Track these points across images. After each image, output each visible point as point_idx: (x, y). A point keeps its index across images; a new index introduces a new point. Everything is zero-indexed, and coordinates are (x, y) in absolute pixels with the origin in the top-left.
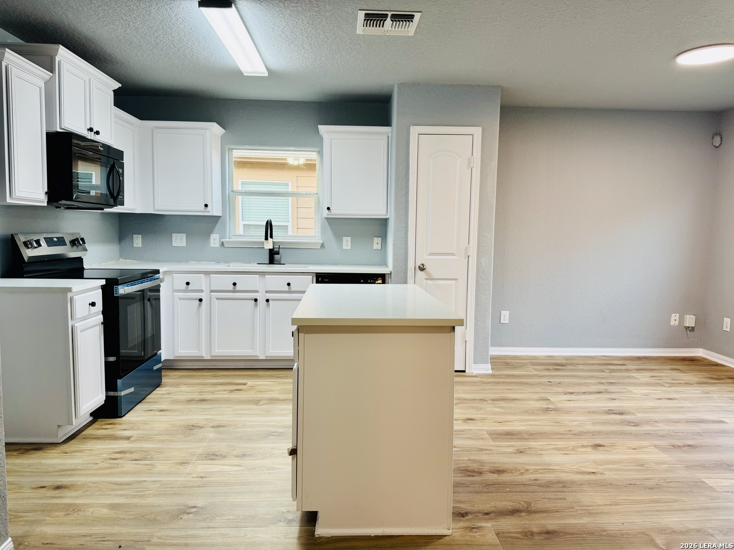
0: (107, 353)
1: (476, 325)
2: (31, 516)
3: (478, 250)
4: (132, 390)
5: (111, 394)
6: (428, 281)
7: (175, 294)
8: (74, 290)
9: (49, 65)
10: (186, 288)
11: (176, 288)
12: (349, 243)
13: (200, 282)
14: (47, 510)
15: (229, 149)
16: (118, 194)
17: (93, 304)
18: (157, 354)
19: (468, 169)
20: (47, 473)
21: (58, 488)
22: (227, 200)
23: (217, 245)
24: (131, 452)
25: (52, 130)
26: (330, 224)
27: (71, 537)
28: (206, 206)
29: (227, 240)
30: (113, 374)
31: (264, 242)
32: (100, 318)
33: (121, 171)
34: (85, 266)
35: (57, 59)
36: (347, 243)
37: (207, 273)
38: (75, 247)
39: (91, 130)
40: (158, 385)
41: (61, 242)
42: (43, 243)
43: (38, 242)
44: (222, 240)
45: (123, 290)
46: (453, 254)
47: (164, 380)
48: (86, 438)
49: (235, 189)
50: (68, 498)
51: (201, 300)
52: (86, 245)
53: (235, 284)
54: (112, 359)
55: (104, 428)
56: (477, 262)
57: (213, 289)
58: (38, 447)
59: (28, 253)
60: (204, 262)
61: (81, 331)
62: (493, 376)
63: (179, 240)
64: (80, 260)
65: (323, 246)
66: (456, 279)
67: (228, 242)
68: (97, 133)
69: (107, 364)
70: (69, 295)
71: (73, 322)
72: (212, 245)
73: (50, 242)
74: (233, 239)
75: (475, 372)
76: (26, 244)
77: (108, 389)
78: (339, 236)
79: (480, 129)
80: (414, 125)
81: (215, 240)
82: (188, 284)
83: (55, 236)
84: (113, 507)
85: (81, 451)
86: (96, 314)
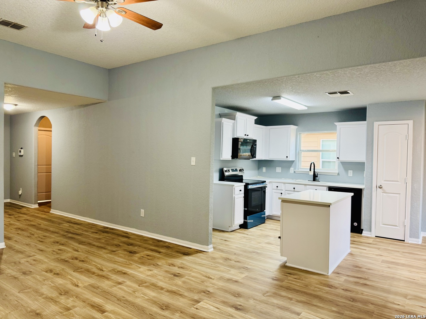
0: (245, 207)
1: (411, 218)
2: (218, 244)
3: (412, 180)
4: (252, 221)
5: (246, 221)
6: (384, 194)
7: (273, 190)
8: (235, 186)
9: (234, 119)
10: (277, 188)
11: (273, 188)
12: (352, 173)
13: (281, 186)
14: (222, 244)
15: (300, 133)
16: (254, 154)
17: (241, 191)
18: (264, 211)
19: (406, 140)
20: (224, 237)
21: (225, 240)
22: (298, 153)
23: (293, 172)
24: (247, 238)
25: (234, 137)
26: (342, 164)
27: (225, 250)
28: (287, 157)
29: (297, 170)
30: (246, 214)
31: (309, 172)
32: (243, 195)
33: (255, 147)
34: (243, 178)
35: (236, 116)
36: (350, 173)
37: (285, 183)
38: (241, 172)
39: (245, 135)
40: (264, 223)
41: (236, 170)
42: (230, 171)
43: (229, 170)
44: (294, 170)
45: (250, 187)
46: (398, 181)
47: (266, 222)
48: (236, 232)
49: (301, 149)
50: (227, 243)
51: (281, 193)
52: (244, 171)
53: (294, 188)
54: (246, 209)
55: (243, 231)
56: (412, 186)
57: (286, 190)
58: (223, 231)
59: (226, 174)
60: (287, 179)
61: (237, 198)
62: (421, 245)
63: (279, 170)
64: (242, 176)
65: (338, 174)
66: (400, 194)
67: (297, 171)
68: (248, 135)
69: (245, 210)
70: (234, 187)
71: (234, 195)
72: (291, 172)
73: (233, 170)
74: (300, 170)
75: (410, 242)
76: (226, 171)
77: (244, 219)
78: (346, 170)
79: (412, 121)
80: (376, 121)
81: (292, 170)
82: (277, 187)
83: (234, 168)
84: (237, 247)
85: (234, 235)
86: (242, 194)
